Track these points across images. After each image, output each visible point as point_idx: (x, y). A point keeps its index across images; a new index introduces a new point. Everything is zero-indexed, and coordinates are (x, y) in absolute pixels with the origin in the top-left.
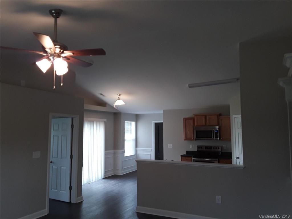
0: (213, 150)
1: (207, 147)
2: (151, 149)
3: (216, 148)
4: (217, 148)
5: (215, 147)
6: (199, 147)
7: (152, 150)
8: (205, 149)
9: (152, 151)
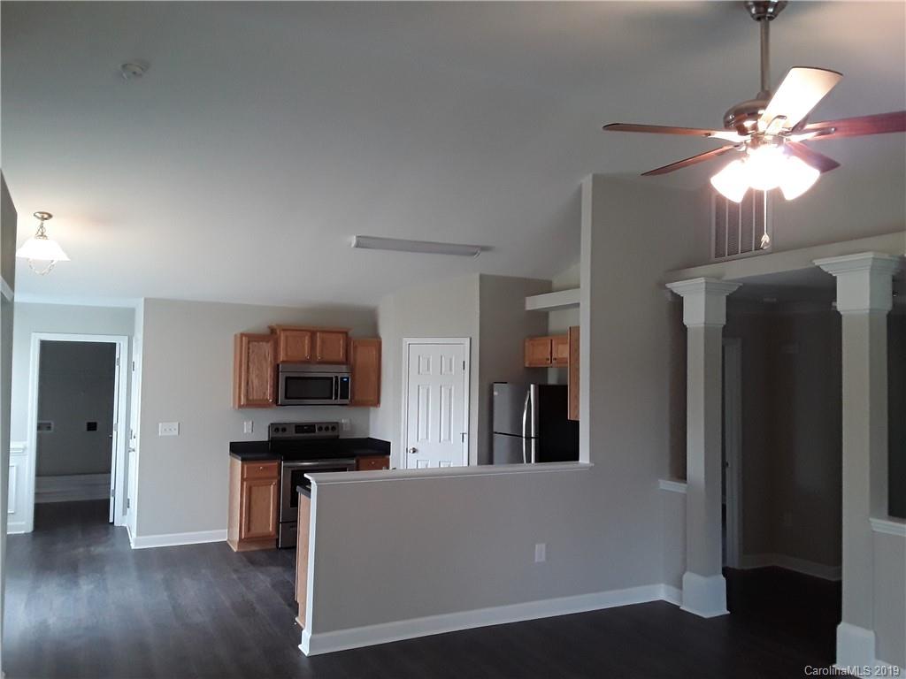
0: (317, 433)
1: (300, 428)
2: (21, 446)
3: (327, 429)
4: (330, 427)
5: (324, 427)
6: (275, 428)
7: (24, 449)
8: (296, 432)
9: (28, 452)
